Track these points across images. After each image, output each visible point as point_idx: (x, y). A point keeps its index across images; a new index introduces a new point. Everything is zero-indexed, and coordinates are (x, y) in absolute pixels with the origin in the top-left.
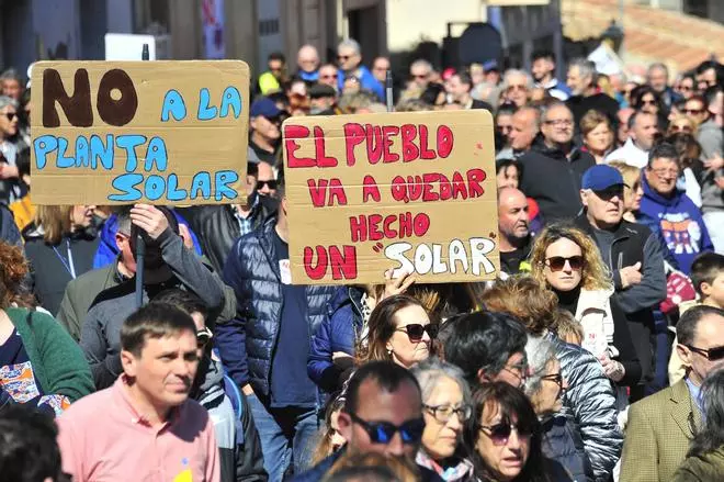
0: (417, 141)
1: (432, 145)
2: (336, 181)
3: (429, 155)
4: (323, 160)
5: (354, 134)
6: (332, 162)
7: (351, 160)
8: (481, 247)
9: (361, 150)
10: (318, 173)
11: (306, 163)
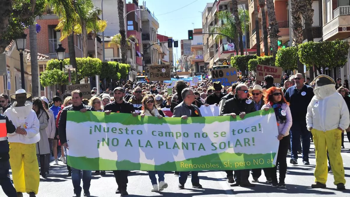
0: (273, 70)
1: (274, 71)
2: (262, 73)
3: (274, 72)
4: (261, 70)
5: (265, 68)
6: (262, 71)
7: (264, 71)
8: (278, 84)
9: (266, 70)
10: (260, 72)
11: (259, 70)
